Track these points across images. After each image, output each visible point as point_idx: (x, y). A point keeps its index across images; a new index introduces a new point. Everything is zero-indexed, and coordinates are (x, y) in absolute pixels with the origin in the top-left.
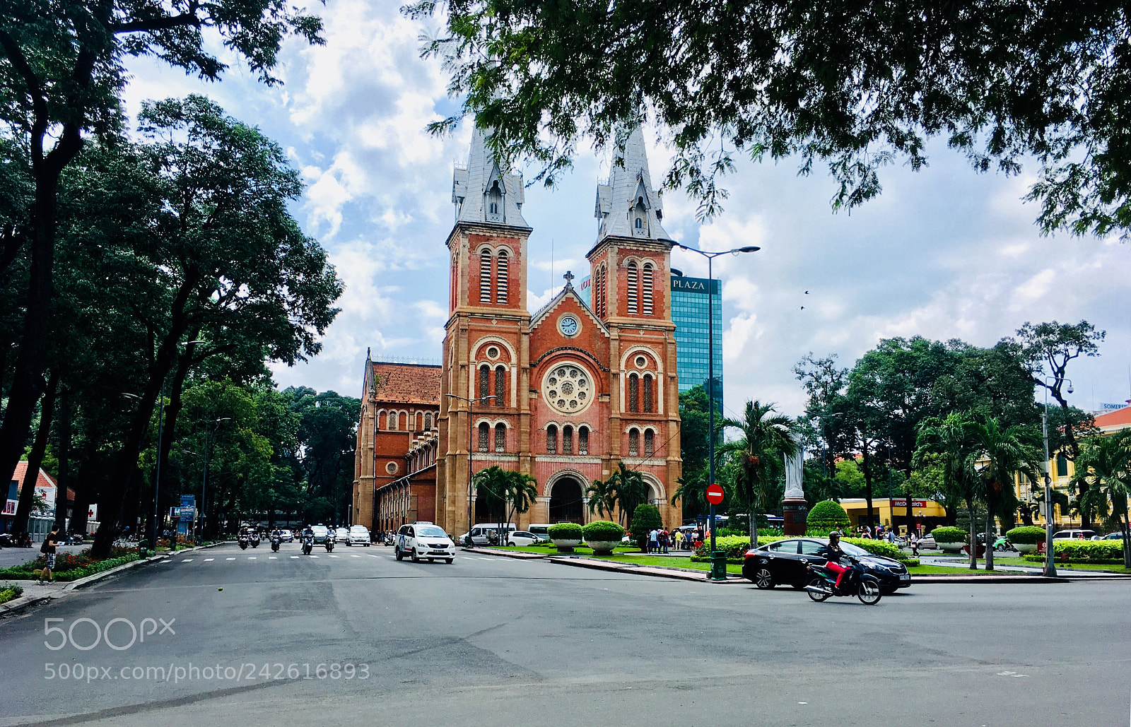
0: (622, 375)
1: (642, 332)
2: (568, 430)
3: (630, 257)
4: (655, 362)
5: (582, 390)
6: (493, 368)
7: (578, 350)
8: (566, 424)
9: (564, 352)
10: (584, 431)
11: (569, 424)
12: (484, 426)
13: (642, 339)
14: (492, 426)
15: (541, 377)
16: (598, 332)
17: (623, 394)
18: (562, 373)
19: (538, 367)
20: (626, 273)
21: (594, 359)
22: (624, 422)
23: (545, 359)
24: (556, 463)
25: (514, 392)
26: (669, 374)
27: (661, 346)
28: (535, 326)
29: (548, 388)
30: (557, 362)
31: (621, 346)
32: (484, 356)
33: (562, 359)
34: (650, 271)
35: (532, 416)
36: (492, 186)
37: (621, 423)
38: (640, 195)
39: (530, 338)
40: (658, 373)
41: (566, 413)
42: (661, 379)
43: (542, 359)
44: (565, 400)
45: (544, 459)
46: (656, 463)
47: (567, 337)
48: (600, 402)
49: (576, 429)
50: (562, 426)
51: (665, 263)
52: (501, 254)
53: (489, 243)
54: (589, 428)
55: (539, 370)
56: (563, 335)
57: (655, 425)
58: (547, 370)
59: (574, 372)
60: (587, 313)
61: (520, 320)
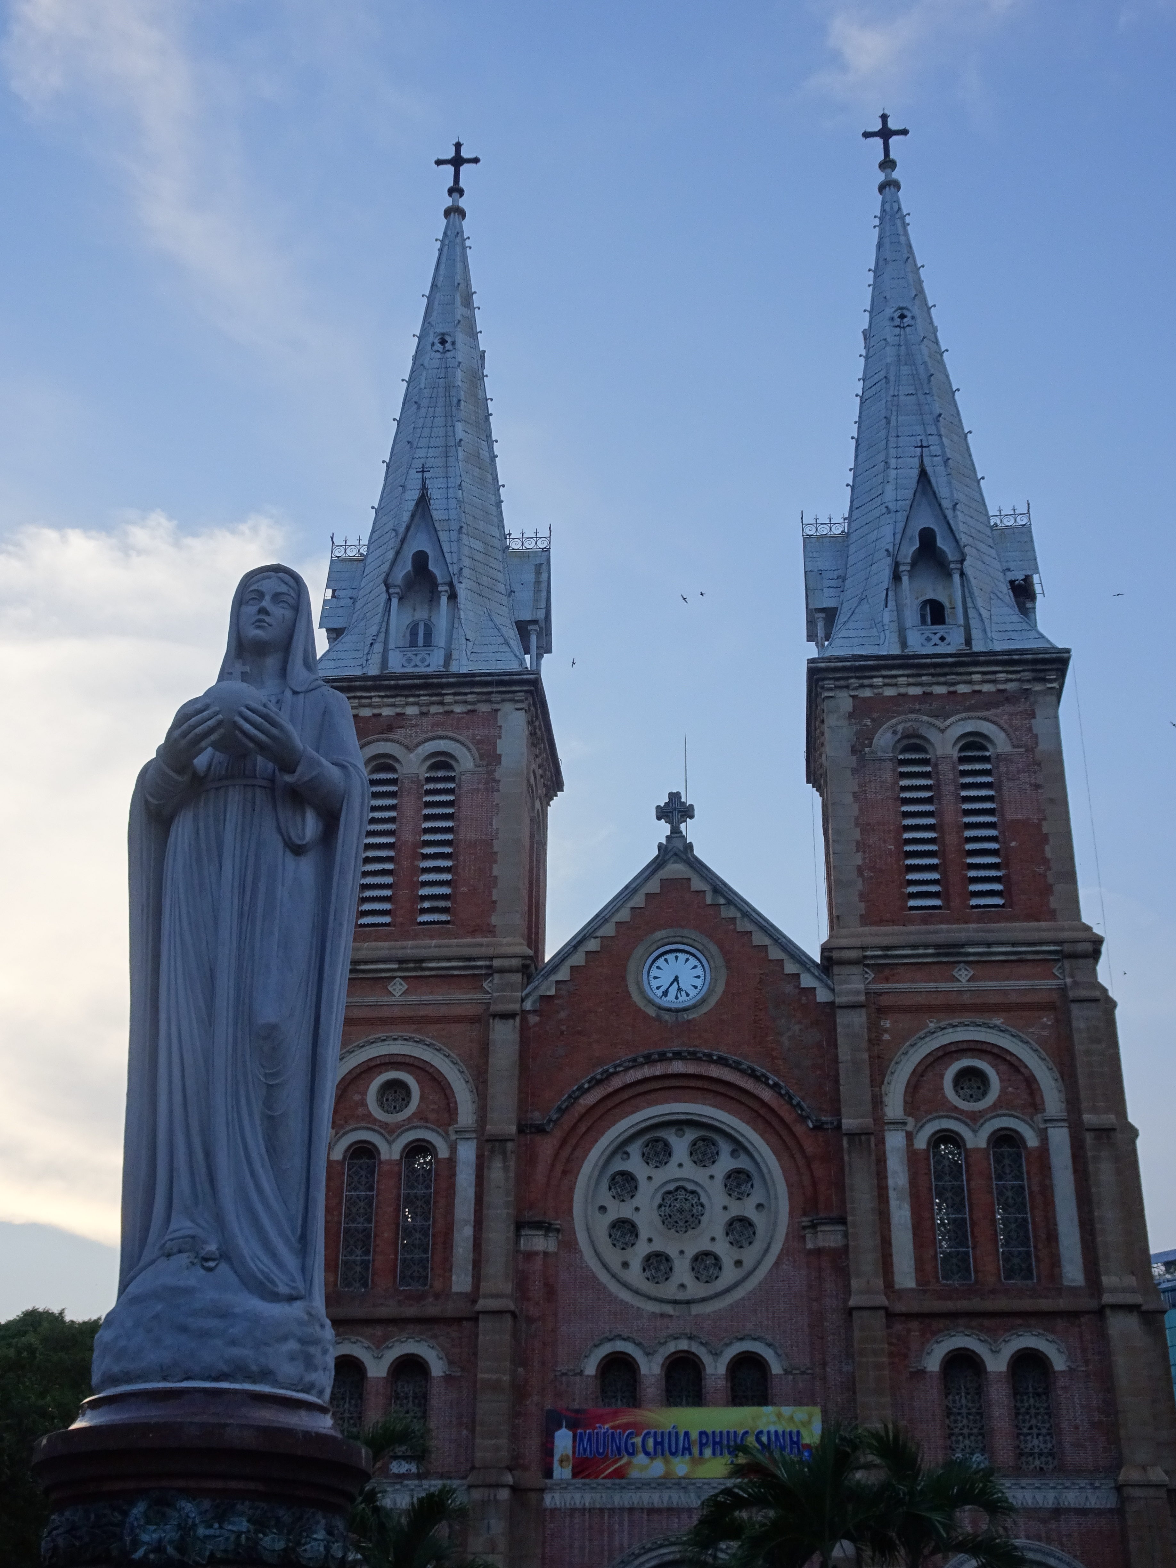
0: (895, 1141)
1: (963, 975)
2: (684, 1370)
3: (901, 723)
4: (1031, 1083)
5: (736, 1209)
6: (391, 1152)
7: (709, 1059)
8: (672, 1346)
9: (658, 1070)
10: (748, 1370)
11: (683, 1345)
12: (350, 1372)
13: (966, 999)
14: (377, 1368)
15: (570, 1170)
16: (789, 988)
17: (901, 1215)
18: (658, 1151)
19: (557, 1135)
20: (888, 776)
21: (775, 1087)
22: (914, 1325)
23: (581, 1101)
24: (631, 1510)
25: (464, 1234)
26: (1088, 1118)
27: (1047, 1020)
28: (549, 989)
29: (603, 1209)
30: (633, 1112)
31: (886, 1031)
32: (360, 1111)
33: (653, 1096)
34: (987, 759)
35: (530, 1320)
36: (406, 567)
37: (898, 1327)
38: (925, 520)
39: (524, 1029)
40: (1046, 1121)
41: (675, 1302)
42: (1060, 1137)
43: (574, 1099)
44: (672, 1252)
45: (578, 1496)
46: (1072, 1498)
47: (666, 1016)
48: (810, 1252)
49: (716, 1367)
50: (659, 1359)
51: (1039, 724)
52: (434, 767)
53: (392, 736)
54: (768, 1354)
55: (563, 1143)
56: (651, 1012)
57: (1053, 1332)
58: (596, 1141)
59: (707, 1143)
60: (743, 924)
61: (489, 971)
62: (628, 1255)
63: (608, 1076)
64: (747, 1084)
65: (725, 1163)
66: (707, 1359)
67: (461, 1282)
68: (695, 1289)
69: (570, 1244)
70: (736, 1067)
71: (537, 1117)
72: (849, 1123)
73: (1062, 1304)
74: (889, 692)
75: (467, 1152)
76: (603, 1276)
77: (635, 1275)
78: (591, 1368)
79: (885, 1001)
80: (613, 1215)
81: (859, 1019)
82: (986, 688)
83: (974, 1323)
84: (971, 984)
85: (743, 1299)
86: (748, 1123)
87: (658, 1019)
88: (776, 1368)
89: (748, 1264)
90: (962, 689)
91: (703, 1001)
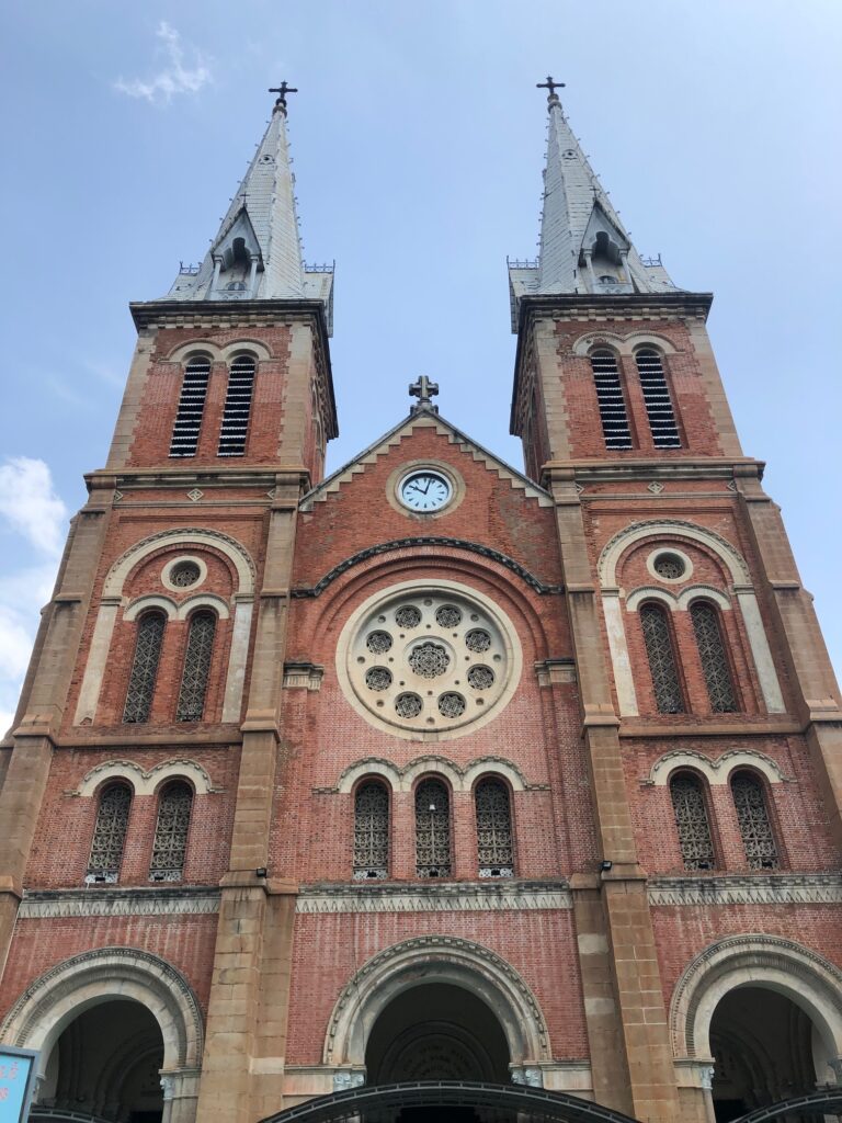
0: (610, 605)
1: (656, 490)
2: (432, 789)
3: (592, 336)
4: (718, 565)
5: (477, 659)
6: (178, 615)
7: (454, 544)
8: (422, 769)
9: (410, 553)
10: (492, 789)
11: (433, 767)
12: (117, 792)
13: (660, 504)
14: (145, 787)
15: (333, 628)
16: (517, 498)
17: (621, 660)
18: (410, 616)
19: (324, 599)
20: (585, 367)
21: (509, 564)
22: (640, 747)
23: (345, 574)
24: (382, 914)
25: (236, 676)
26: (774, 582)
27: (726, 519)
28: (322, 497)
29: (361, 660)
30: (389, 585)
31: (597, 527)
32: (154, 585)
33: (407, 573)
34: (657, 360)
35: (292, 745)
37: (629, 748)
38: (600, 228)
39: (299, 524)
40: (736, 590)
41: (425, 731)
42: (748, 603)
43: (338, 573)
44: (422, 693)
45: (329, 902)
46: (803, 894)
47: (418, 517)
48: (543, 689)
49: (462, 785)
50: (410, 778)
51: (694, 339)
52: (239, 360)
53: (208, 339)
54: (509, 774)
55: (329, 605)
56: (406, 514)
57: (765, 751)
58: (357, 606)
59: (451, 609)
60: (478, 457)
61: (274, 484)
62: (383, 695)
63: (368, 556)
64: (486, 563)
65: (467, 624)
66: (453, 778)
68: (441, 722)
69: (333, 686)
70: (475, 550)
71: (307, 586)
72: (573, 585)
73: (769, 727)
75: (244, 613)
76: (360, 710)
77: (389, 711)
78: (346, 787)
79: (594, 506)
80: (370, 664)
81: (576, 515)
82: (652, 318)
83: (693, 745)
84: (663, 494)
85: (485, 728)
86: (485, 593)
87: (411, 518)
88: (517, 786)
89: (488, 701)
90: (635, 318)
91: (447, 506)
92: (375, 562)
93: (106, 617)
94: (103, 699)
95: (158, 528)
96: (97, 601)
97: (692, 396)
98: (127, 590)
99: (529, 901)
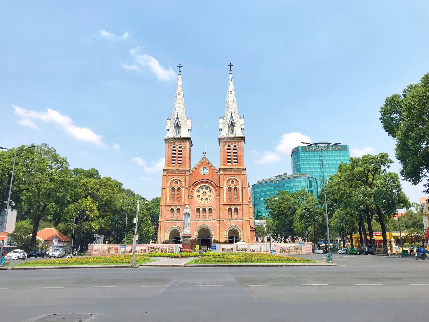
0: (225, 188)
2: (204, 210)
3: (228, 144)
4: (238, 182)
5: (210, 194)
6: (176, 188)
7: (207, 180)
9: (202, 181)
10: (210, 210)
11: (204, 207)
12: (172, 210)
13: (233, 174)
14: (175, 210)
15: (194, 191)
16: (215, 172)
17: (225, 195)
18: (202, 188)
20: (226, 150)
21: (214, 183)
22: (226, 205)
24: (199, 222)
25: (183, 197)
26: (243, 186)
27: (240, 176)
28: (192, 172)
30: (200, 185)
31: (224, 177)
32: (173, 184)
33: (202, 183)
34: (236, 148)
36: (176, 124)
37: (224, 206)
38: (231, 121)
39: (189, 176)
40: (239, 186)
41: (204, 203)
42: (240, 188)
43: (194, 184)
44: (203, 198)
45: (194, 221)
47: (203, 175)
48: (216, 198)
50: (202, 208)
51: (242, 145)
52: (179, 147)
53: (175, 144)
54: (212, 208)
55: (193, 188)
56: (202, 175)
57: (238, 206)
58: (196, 188)
59: (207, 188)
60: (211, 166)
61: (186, 170)
62: (199, 198)
63: (197, 181)
64: (211, 182)
65: (209, 190)
66: (206, 208)
67: (183, 201)
68: (206, 202)
69: (194, 198)
70: (210, 180)
71: (191, 185)
72: (220, 187)
73: (239, 203)
74: (227, 140)
75: (184, 189)
76: (197, 201)
77: (200, 201)
78: (196, 209)
79: (225, 174)
80: (198, 195)
81: (222, 176)
82: (237, 140)
84: (233, 172)
86: (211, 186)
88: (213, 209)
90: (234, 140)
91: (207, 173)
92: (198, 182)
93: (168, 189)
94: (169, 199)
95: (173, 177)
96: (167, 187)
97: (240, 155)
98: (170, 185)
99: (213, 221)
